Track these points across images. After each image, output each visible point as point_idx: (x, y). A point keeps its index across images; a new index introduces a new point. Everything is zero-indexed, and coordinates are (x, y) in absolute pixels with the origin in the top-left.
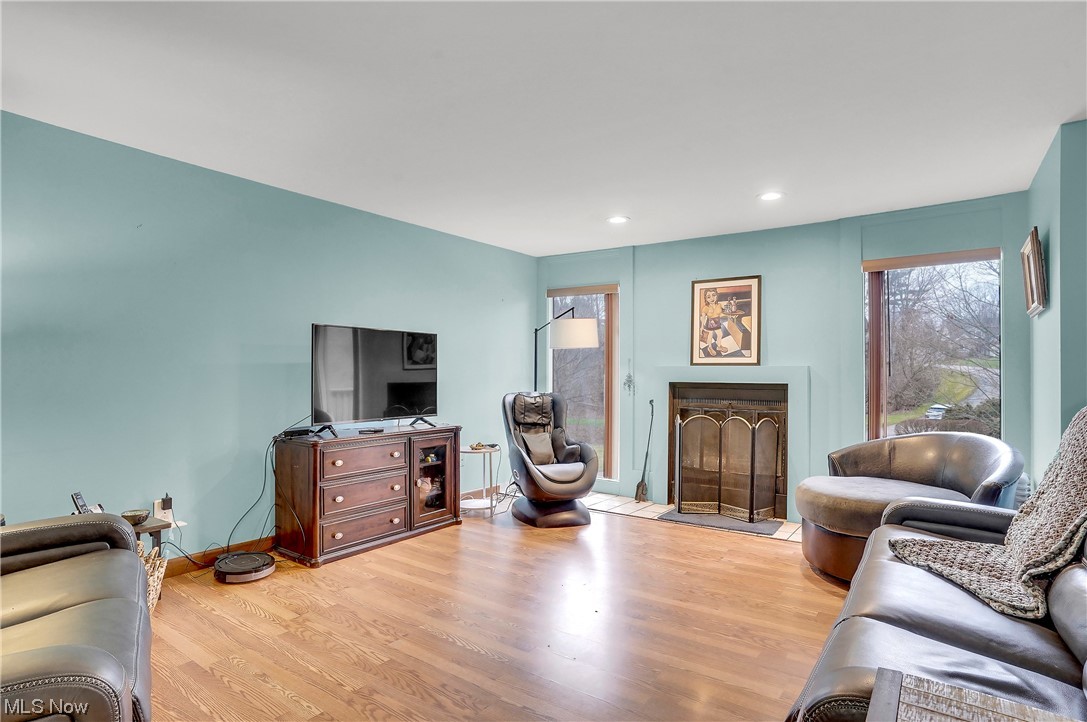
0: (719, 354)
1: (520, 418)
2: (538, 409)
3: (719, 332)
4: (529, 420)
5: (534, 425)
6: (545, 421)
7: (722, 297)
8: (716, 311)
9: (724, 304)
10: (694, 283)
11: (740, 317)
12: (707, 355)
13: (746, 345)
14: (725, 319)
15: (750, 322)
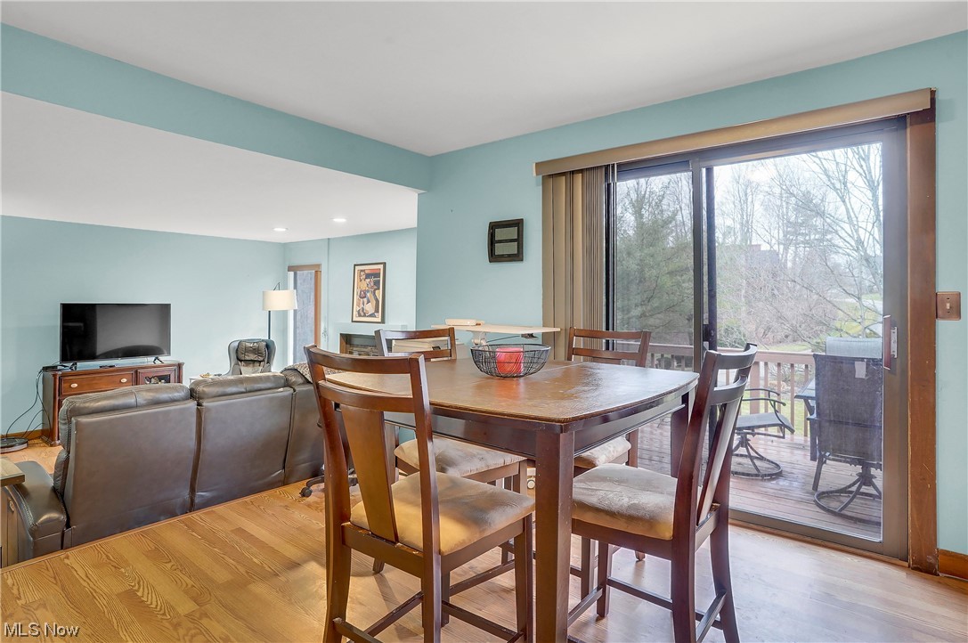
0: (365, 316)
1: (242, 357)
2: (256, 351)
3: (365, 300)
4: (247, 358)
5: (254, 361)
6: (261, 359)
7: (368, 276)
8: (364, 285)
9: (368, 280)
10: (355, 265)
11: (375, 290)
12: (360, 316)
13: (377, 311)
14: (368, 291)
15: (379, 294)
